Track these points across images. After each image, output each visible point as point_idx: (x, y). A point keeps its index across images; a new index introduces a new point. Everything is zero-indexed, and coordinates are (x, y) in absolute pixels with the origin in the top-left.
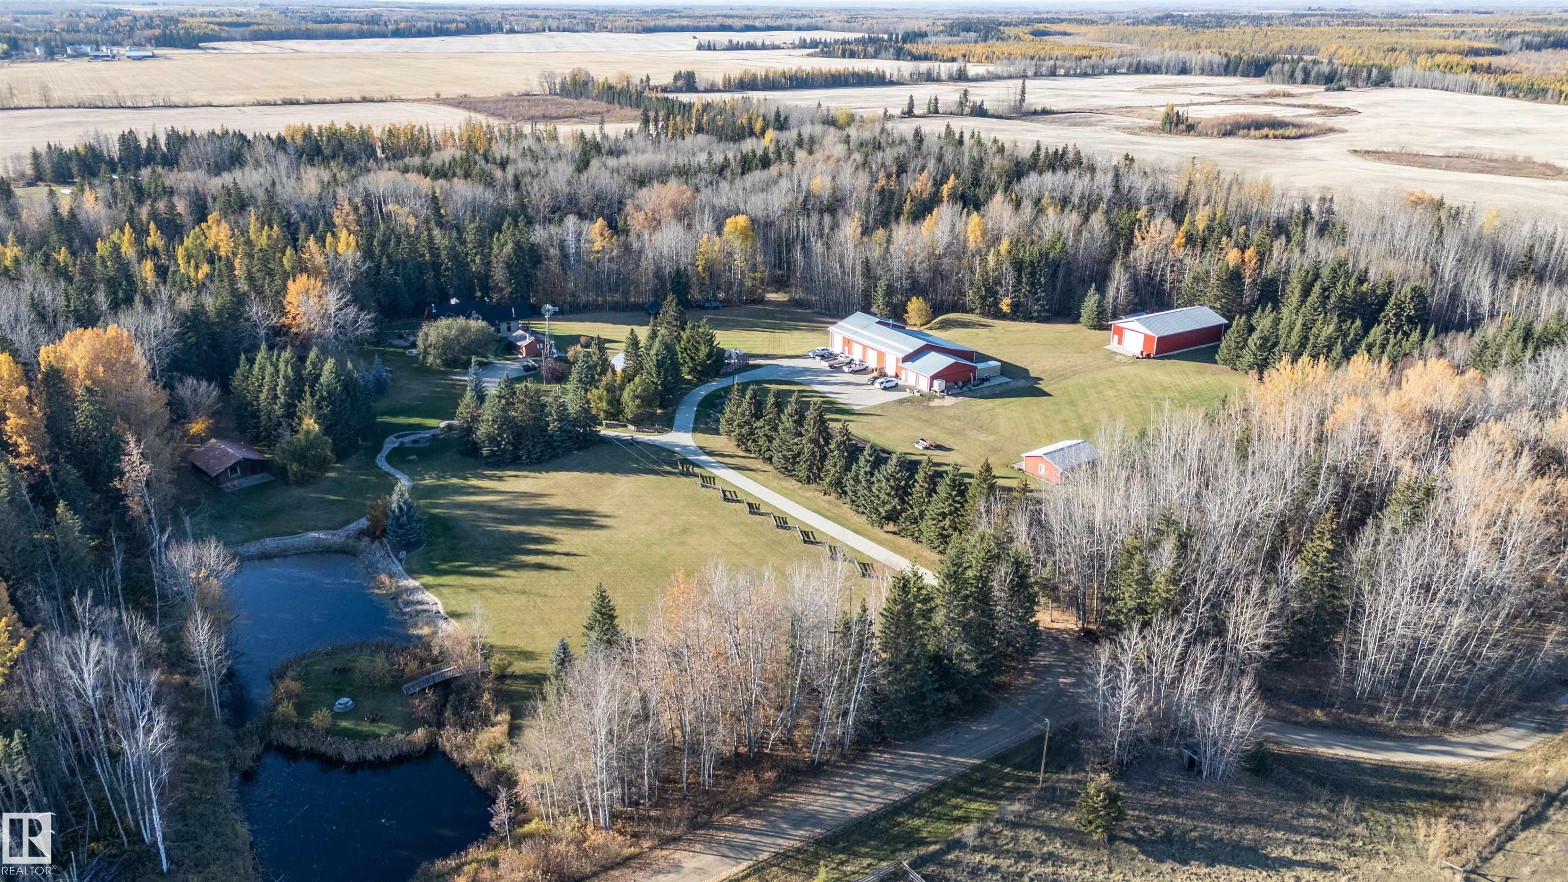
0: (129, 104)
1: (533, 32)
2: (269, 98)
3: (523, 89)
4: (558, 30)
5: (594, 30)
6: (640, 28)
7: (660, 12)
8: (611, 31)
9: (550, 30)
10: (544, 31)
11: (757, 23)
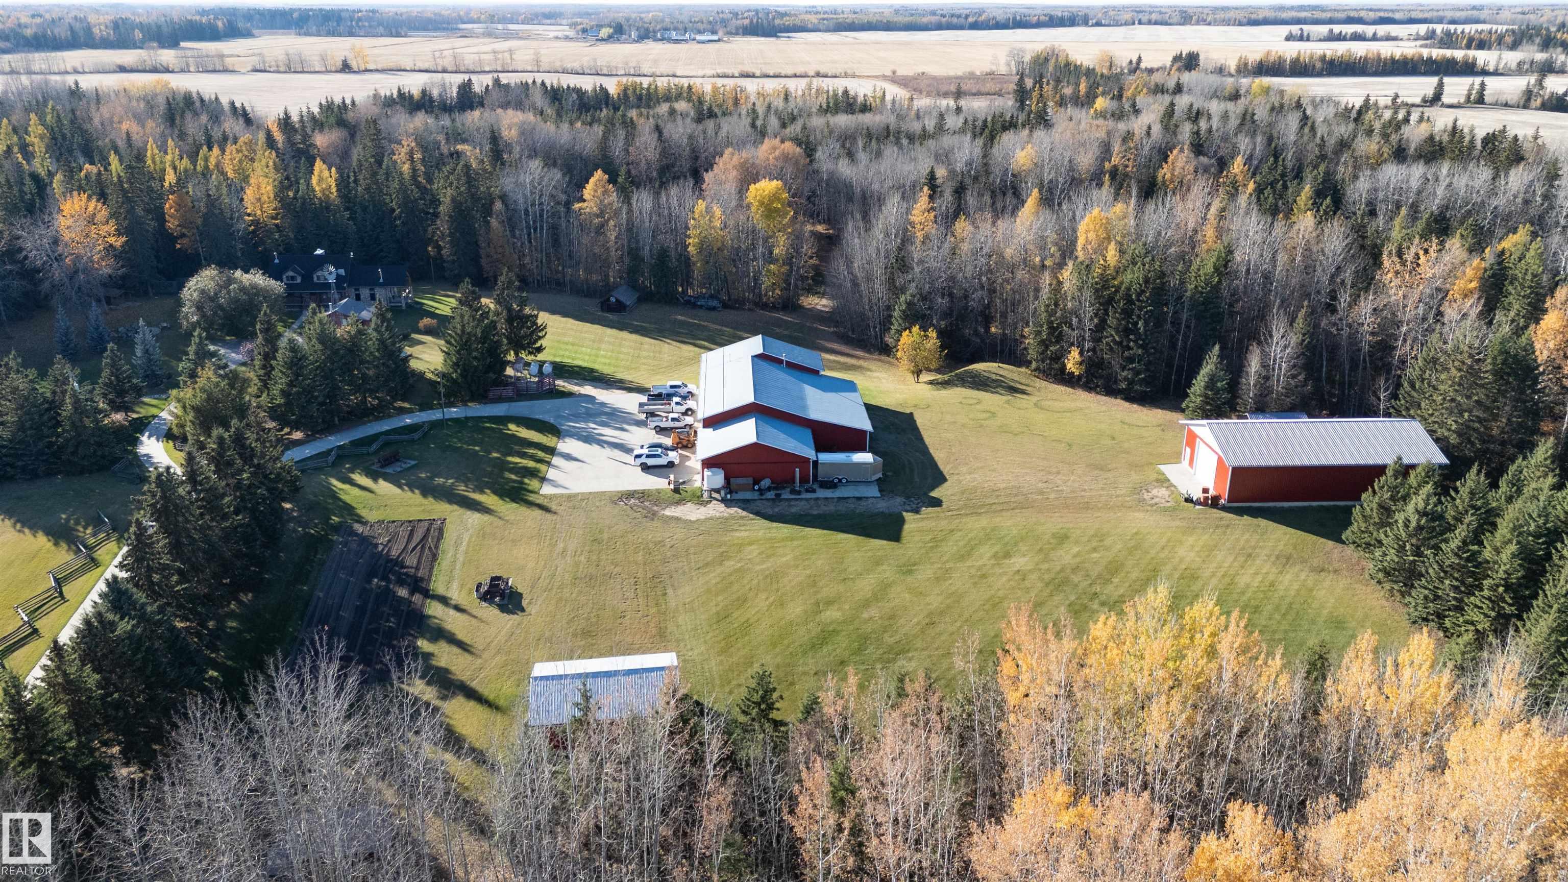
0: (605, 72)
1: (1121, 25)
2: (729, 71)
3: (987, 68)
4: (1150, 23)
5: (1190, 24)
6: (1245, 20)
7: (1301, 8)
8: (1209, 24)
9: (1140, 23)
10: (1134, 24)
11: (1397, 16)
